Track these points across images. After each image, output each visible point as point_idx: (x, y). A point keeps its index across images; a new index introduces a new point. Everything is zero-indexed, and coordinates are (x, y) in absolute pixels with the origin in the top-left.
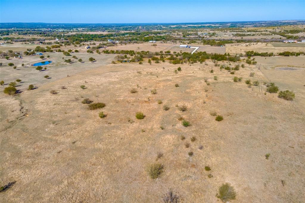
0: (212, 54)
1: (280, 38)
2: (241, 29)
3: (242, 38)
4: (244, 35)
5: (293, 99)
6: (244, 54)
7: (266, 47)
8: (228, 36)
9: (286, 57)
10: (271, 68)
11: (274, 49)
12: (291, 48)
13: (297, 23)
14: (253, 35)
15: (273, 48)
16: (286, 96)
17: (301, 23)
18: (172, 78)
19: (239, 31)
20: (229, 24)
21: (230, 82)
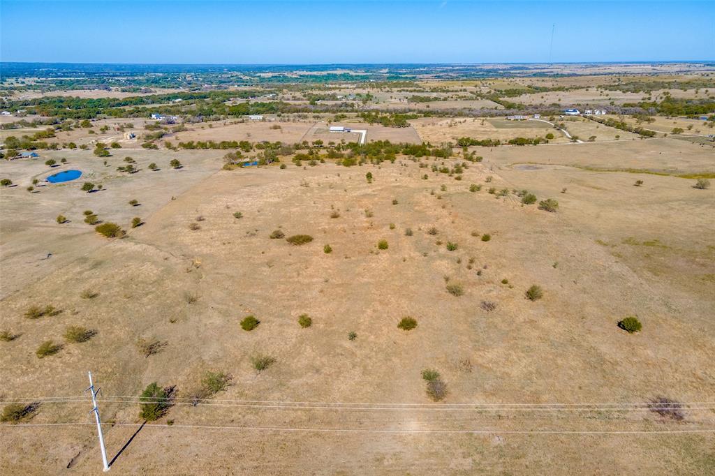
0: (401, 144)
1: (496, 108)
2: (417, 86)
3: (428, 106)
4: (428, 100)
5: (557, 210)
6: (455, 142)
7: (483, 129)
8: (397, 101)
9: (520, 147)
10: (506, 166)
11: (497, 131)
12: (523, 130)
13: (512, 72)
14: (445, 99)
15: (495, 130)
16: (547, 206)
17: (518, 71)
18: (374, 191)
19: (415, 91)
20: (387, 70)
21: (466, 192)
